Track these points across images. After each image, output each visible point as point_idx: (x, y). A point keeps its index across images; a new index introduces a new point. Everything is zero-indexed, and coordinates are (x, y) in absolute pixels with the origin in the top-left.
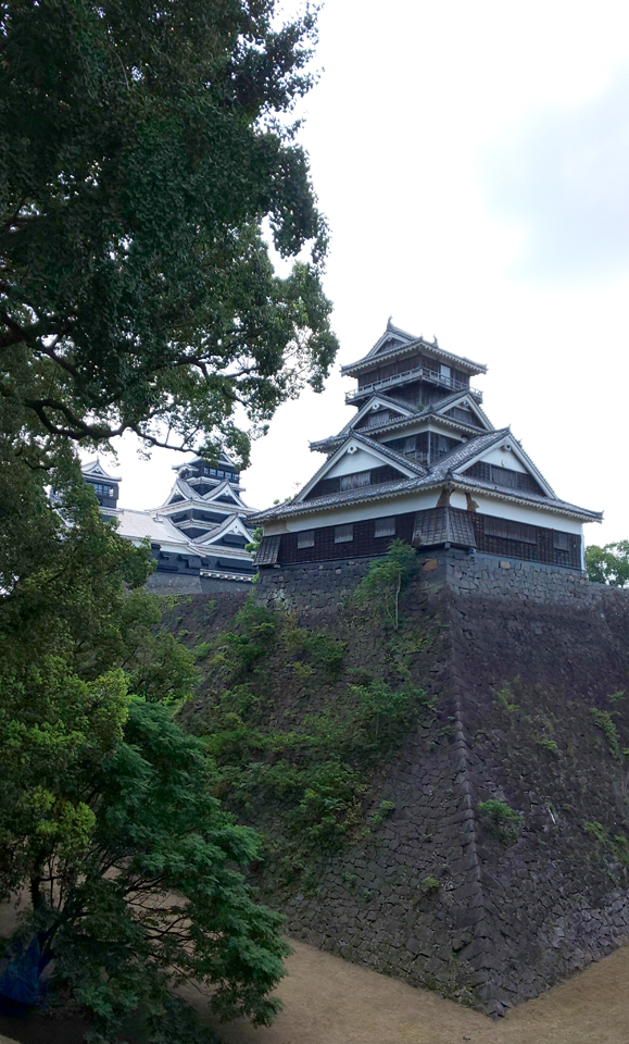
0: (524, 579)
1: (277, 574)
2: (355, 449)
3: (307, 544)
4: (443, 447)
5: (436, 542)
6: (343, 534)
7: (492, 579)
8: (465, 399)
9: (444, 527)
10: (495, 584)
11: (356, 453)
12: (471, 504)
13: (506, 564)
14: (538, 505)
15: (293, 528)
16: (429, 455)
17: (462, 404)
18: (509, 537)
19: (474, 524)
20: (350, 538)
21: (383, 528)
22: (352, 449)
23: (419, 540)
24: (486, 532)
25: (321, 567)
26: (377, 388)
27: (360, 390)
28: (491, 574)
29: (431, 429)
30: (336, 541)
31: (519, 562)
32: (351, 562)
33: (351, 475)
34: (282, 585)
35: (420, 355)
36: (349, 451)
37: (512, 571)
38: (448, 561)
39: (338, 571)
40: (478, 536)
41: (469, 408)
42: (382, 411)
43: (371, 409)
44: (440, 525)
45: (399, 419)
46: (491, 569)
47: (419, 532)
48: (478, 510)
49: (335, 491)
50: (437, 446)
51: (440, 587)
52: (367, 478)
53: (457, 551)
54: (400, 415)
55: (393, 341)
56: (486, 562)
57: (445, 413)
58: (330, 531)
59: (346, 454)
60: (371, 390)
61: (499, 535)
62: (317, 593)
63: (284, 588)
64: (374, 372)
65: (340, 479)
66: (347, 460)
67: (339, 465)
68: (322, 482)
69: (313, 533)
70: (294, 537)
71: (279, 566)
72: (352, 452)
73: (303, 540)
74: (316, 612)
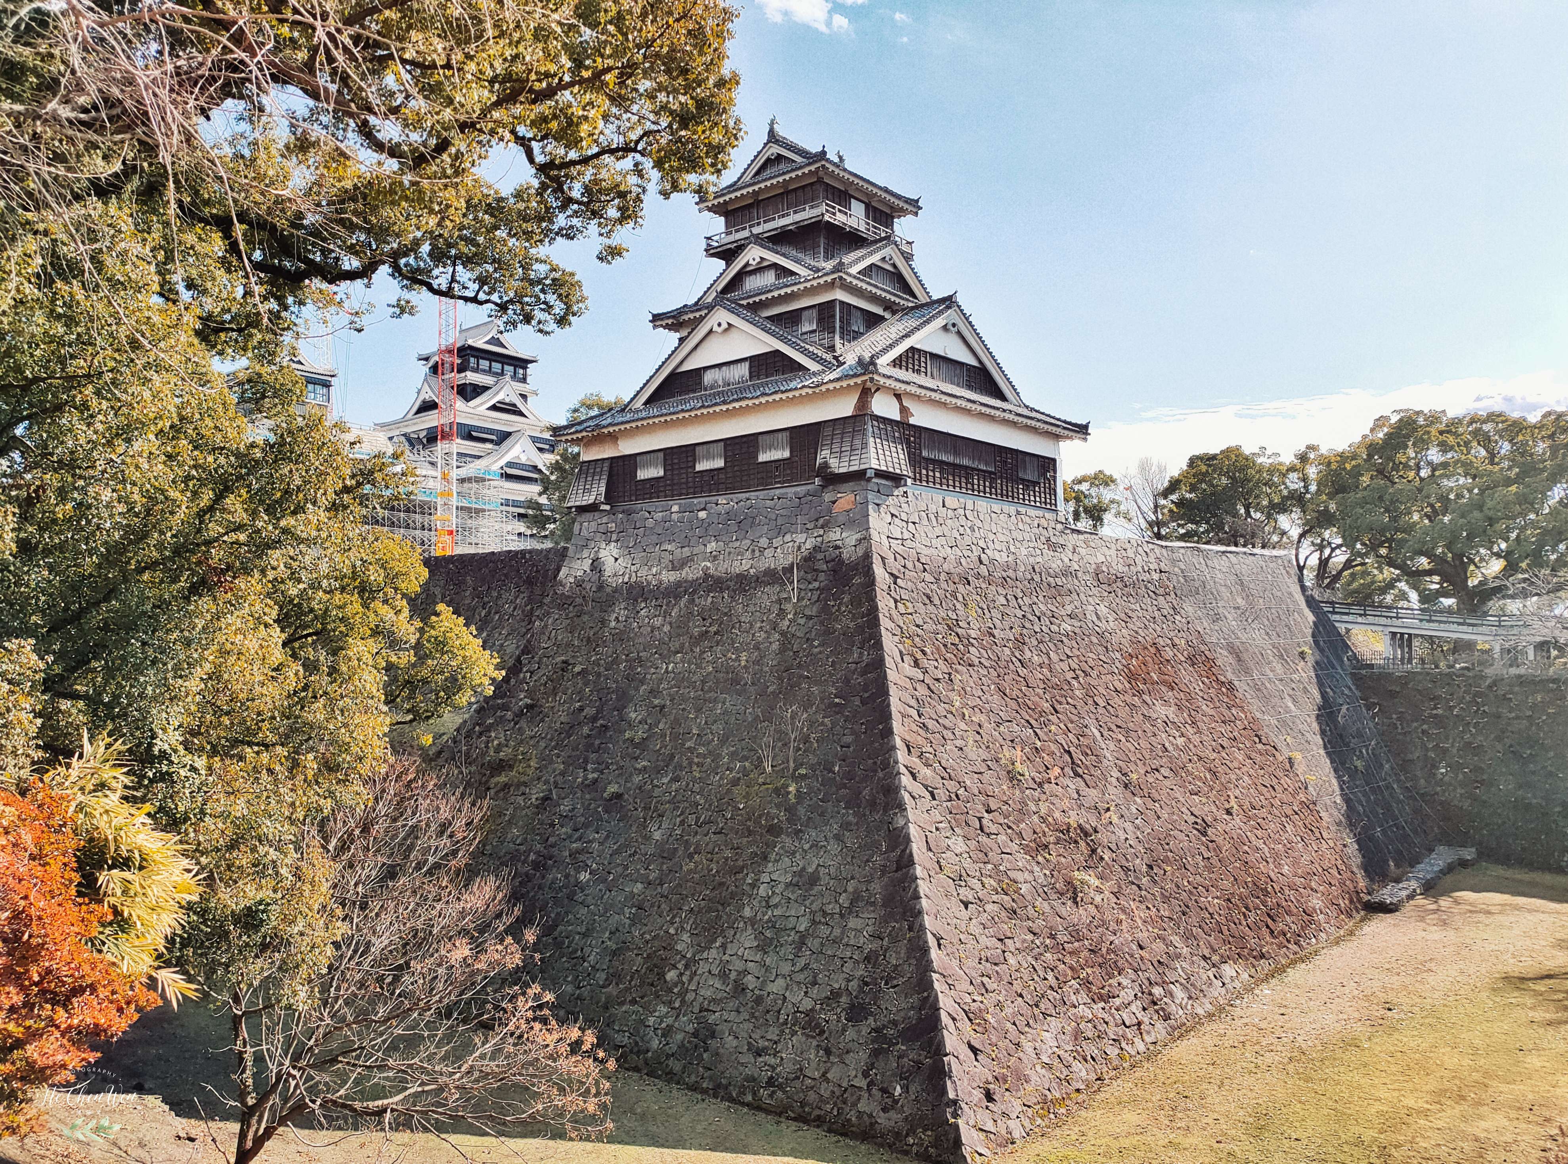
1: (605, 520)
2: (725, 326)
3: (652, 472)
4: (857, 325)
5: (852, 469)
6: (709, 457)
7: (934, 523)
8: (888, 251)
9: (865, 445)
10: (938, 531)
11: (726, 330)
12: (904, 410)
13: (952, 501)
14: (998, 413)
15: (628, 448)
16: (837, 337)
17: (883, 260)
18: (957, 461)
19: (908, 443)
20: (720, 463)
21: (772, 446)
22: (719, 325)
23: (825, 465)
24: (925, 454)
25: (675, 508)
26: (755, 231)
27: (728, 233)
28: (931, 517)
29: (840, 295)
30: (699, 467)
31: (971, 499)
32: (722, 500)
33: (719, 366)
34: (614, 537)
35: (820, 181)
36: (716, 328)
37: (962, 512)
38: (871, 496)
39: (702, 515)
40: (915, 460)
41: (894, 266)
42: (763, 267)
43: (747, 264)
44: (857, 442)
45: (790, 279)
46: (933, 509)
47: (827, 452)
48: (912, 421)
49: (693, 391)
50: (849, 323)
51: (858, 536)
52: (743, 370)
53: (883, 482)
54: (793, 273)
55: (779, 158)
56: (925, 498)
57: (859, 272)
58: (689, 452)
59: (711, 331)
60: (746, 234)
61: (944, 458)
62: (669, 547)
63: (617, 541)
64: (749, 206)
65: (698, 373)
66: (712, 341)
67: (699, 350)
68: (673, 376)
69: (661, 455)
70: (630, 462)
71: (608, 507)
72: (720, 330)
73: (646, 465)
74: (669, 577)
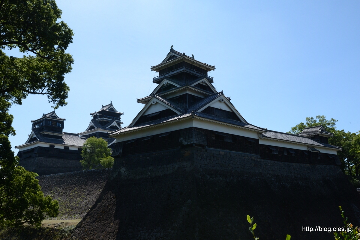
0: (231, 159)
2: (155, 102)
5: (189, 143)
7: (215, 160)
8: (204, 80)
9: (192, 137)
10: (217, 162)
11: (156, 104)
13: (222, 152)
16: (187, 104)
17: (202, 82)
19: (207, 135)
22: (154, 102)
23: (182, 143)
25: (141, 156)
26: (166, 75)
27: (159, 76)
28: (215, 158)
29: (188, 92)
31: (228, 151)
32: (154, 153)
34: (124, 165)
35: (183, 61)
36: (153, 103)
37: (225, 156)
38: (194, 152)
39: (148, 158)
40: (208, 141)
41: (206, 84)
42: (168, 85)
43: (164, 85)
44: (190, 136)
45: (174, 89)
46: (215, 155)
47: (182, 139)
50: (191, 100)
51: (191, 163)
53: (199, 147)
54: (175, 87)
55: (174, 56)
56: (212, 152)
57: (195, 86)
59: (152, 104)
60: (163, 77)
65: (149, 116)
66: (152, 107)
67: (149, 109)
68: (142, 117)
71: (122, 156)
72: (154, 104)
74: (138, 177)
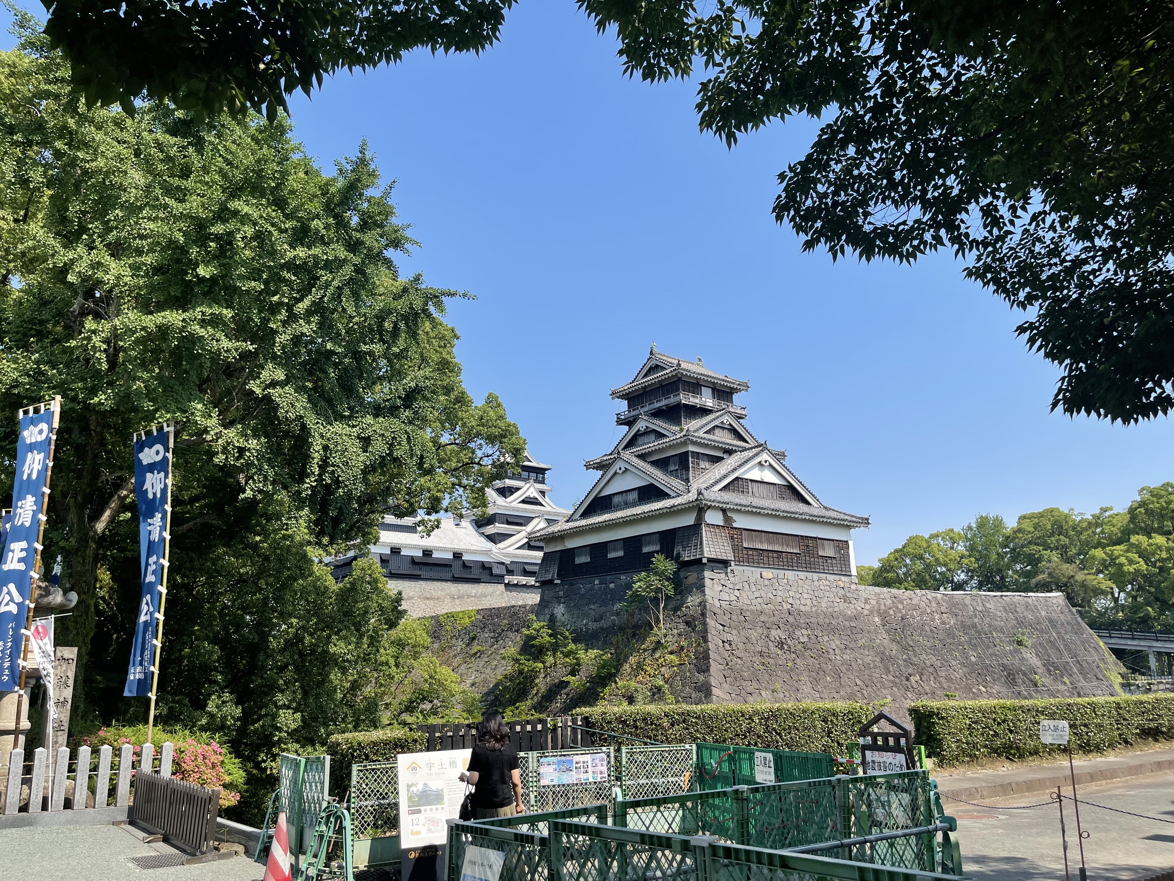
0: (788, 587)
1: (557, 589)
2: (623, 469)
3: (583, 559)
4: (704, 464)
5: (695, 557)
6: (615, 550)
7: (754, 589)
8: (726, 417)
9: (701, 543)
10: (757, 594)
11: (624, 472)
12: (728, 520)
13: (768, 573)
15: (571, 544)
16: (690, 474)
17: (722, 422)
18: (770, 548)
19: (732, 538)
20: (621, 553)
21: (649, 543)
22: (620, 469)
23: (680, 555)
25: (597, 582)
26: (643, 410)
27: (629, 411)
28: (752, 585)
29: (691, 448)
30: (609, 556)
31: (782, 572)
32: (623, 577)
33: (621, 493)
34: (562, 600)
35: (680, 379)
36: (618, 471)
37: (775, 581)
38: (706, 574)
39: (612, 586)
40: (736, 548)
41: (730, 425)
42: (648, 432)
43: (639, 430)
44: (698, 541)
45: (662, 440)
46: (752, 580)
47: (680, 548)
48: (735, 525)
49: (607, 508)
51: (699, 600)
52: (634, 496)
53: (715, 565)
54: (664, 435)
55: (657, 366)
56: (747, 573)
57: (706, 432)
58: (602, 547)
59: (616, 473)
60: (637, 412)
61: (760, 547)
62: (593, 607)
63: (564, 603)
64: (641, 395)
65: (610, 497)
66: (617, 479)
67: (610, 483)
68: (596, 500)
69: (588, 548)
70: (571, 553)
71: (559, 582)
72: (620, 472)
73: (580, 555)
74: (593, 626)
